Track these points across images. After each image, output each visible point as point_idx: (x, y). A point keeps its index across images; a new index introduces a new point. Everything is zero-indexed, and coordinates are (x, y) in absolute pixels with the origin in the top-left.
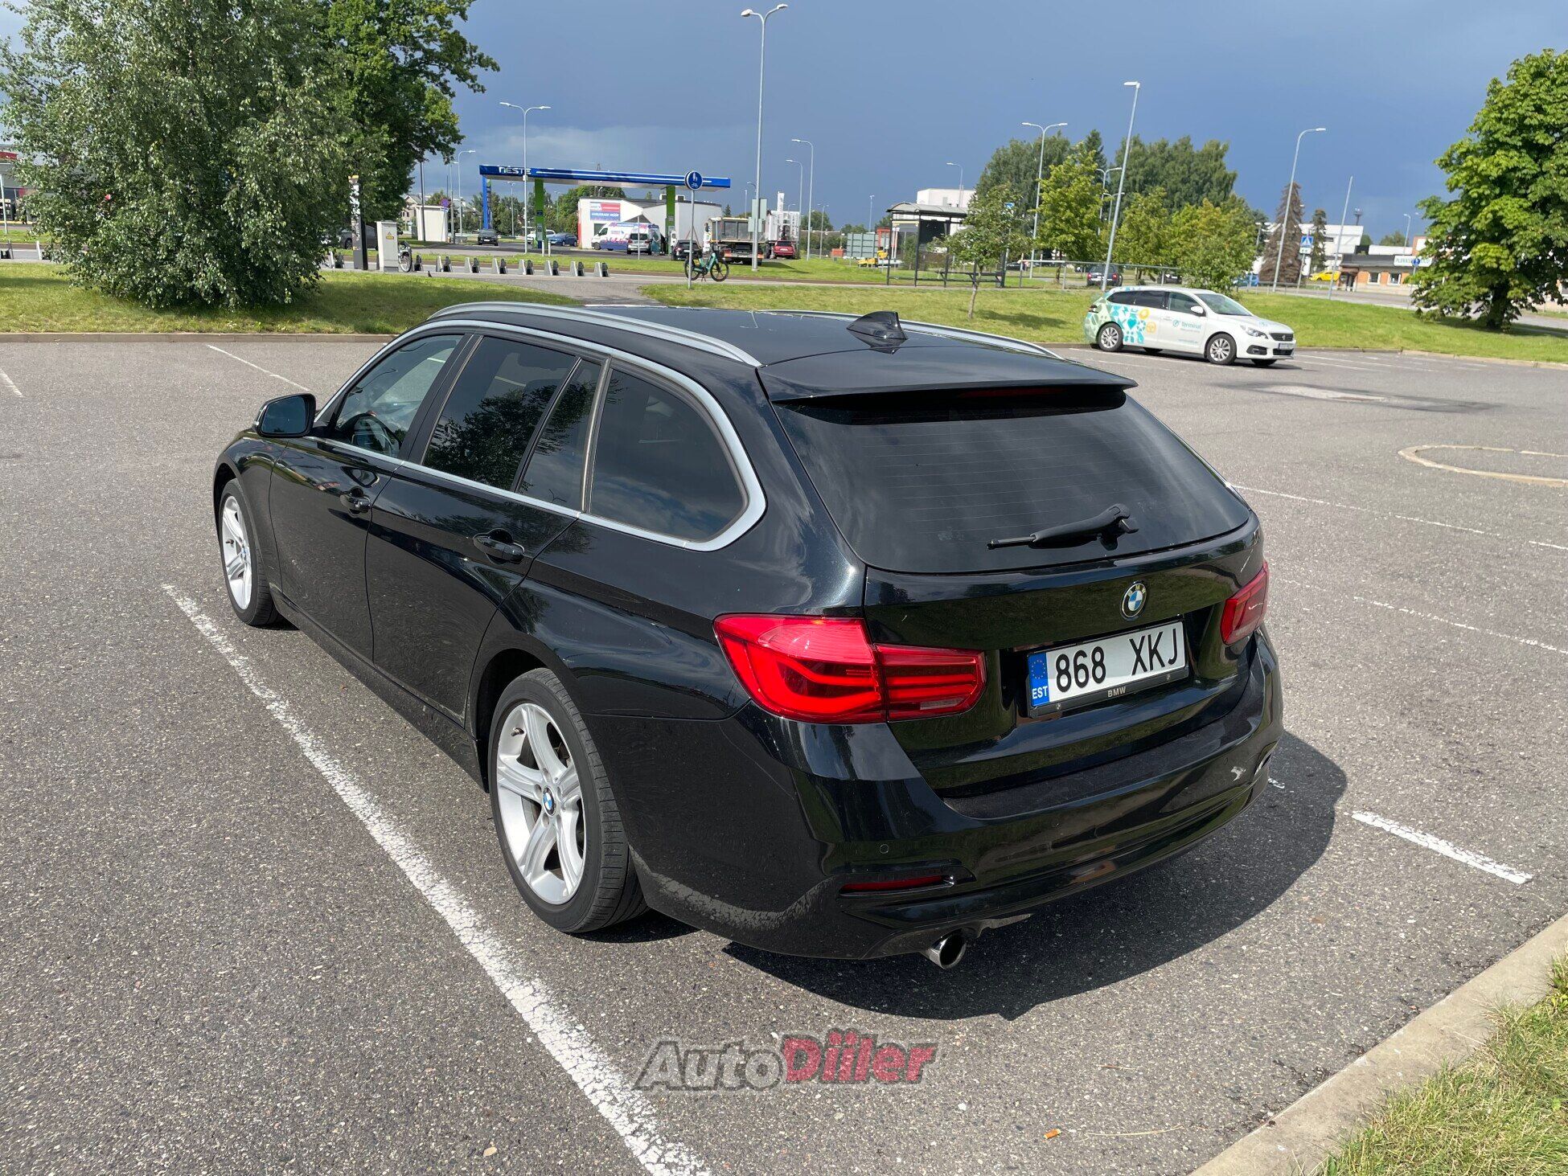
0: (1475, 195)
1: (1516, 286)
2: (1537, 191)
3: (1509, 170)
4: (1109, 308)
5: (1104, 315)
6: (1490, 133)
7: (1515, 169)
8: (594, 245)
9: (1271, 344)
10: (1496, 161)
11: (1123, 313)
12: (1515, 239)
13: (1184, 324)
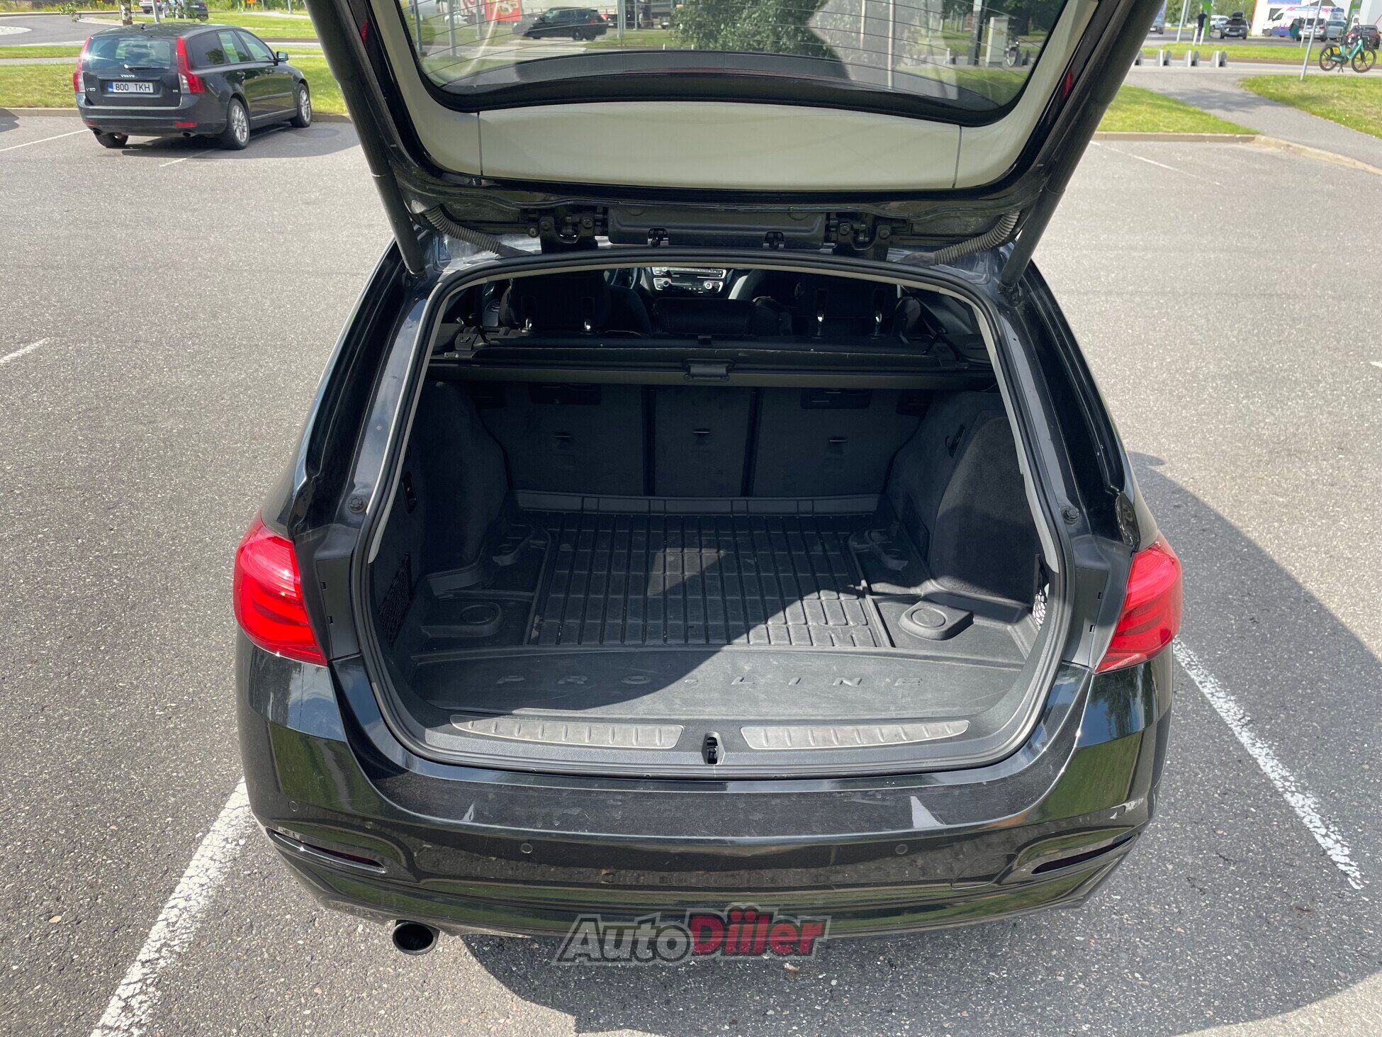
8: (1264, 31)
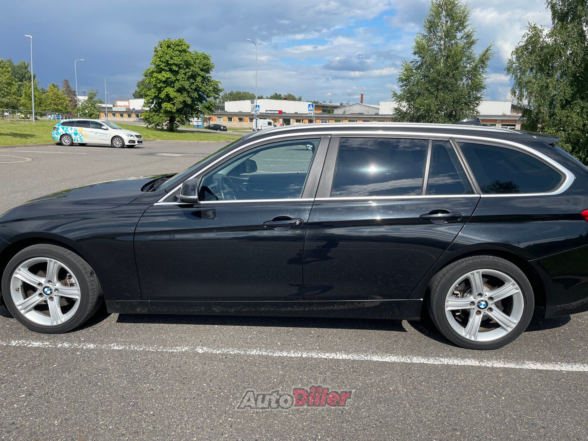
0: (159, 86)
1: (177, 117)
2: (177, 85)
3: (167, 78)
4: (63, 128)
5: (62, 130)
6: (159, 65)
7: (169, 78)
9: (136, 139)
10: (163, 75)
11: (70, 130)
12: (175, 101)
13: (100, 133)
